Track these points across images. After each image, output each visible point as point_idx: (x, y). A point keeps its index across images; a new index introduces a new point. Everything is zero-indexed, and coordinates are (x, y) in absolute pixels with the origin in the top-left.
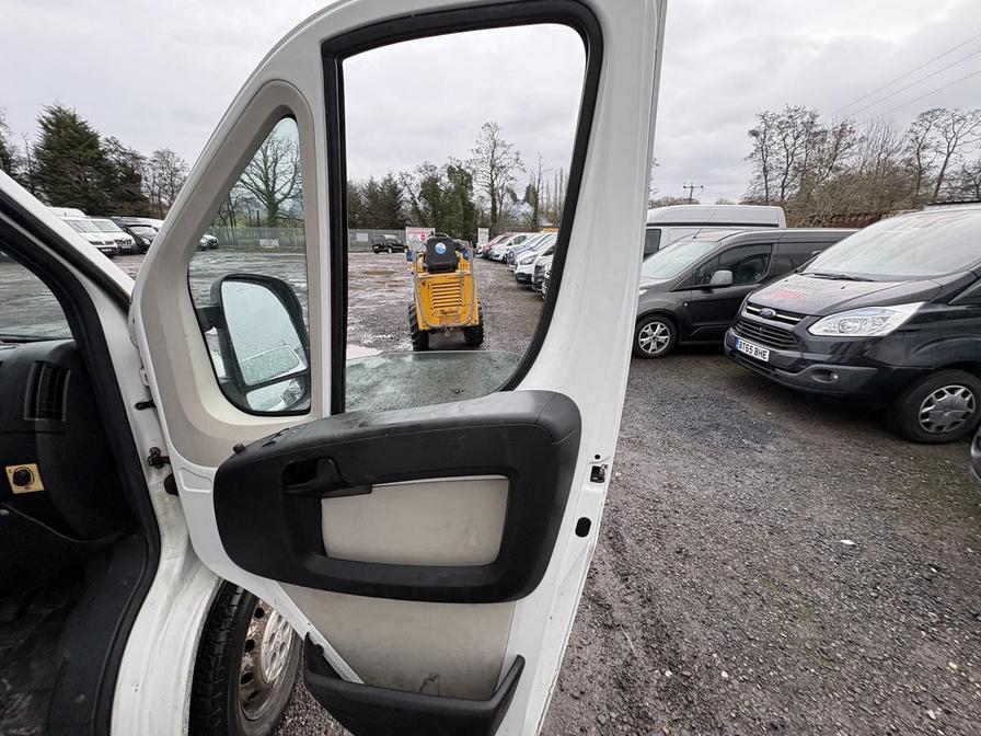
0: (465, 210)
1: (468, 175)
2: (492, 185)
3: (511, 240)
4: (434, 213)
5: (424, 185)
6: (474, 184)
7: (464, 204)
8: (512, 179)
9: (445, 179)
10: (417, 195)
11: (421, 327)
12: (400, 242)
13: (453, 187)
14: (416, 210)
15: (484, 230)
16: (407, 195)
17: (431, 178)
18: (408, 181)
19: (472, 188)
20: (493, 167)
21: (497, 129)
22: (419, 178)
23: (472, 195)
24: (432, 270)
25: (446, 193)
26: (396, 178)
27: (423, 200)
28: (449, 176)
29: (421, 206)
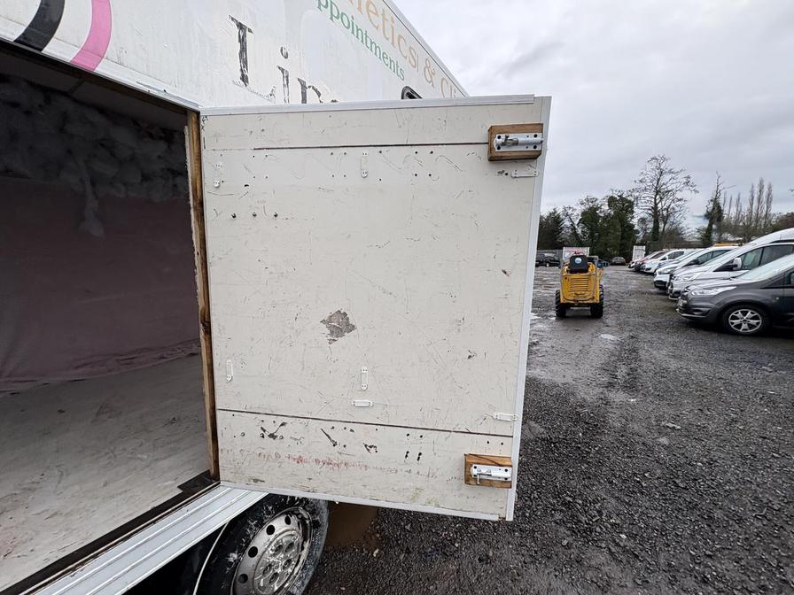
0: (623, 231)
1: (630, 202)
2: (655, 208)
3: (666, 255)
4: (592, 235)
5: (584, 214)
6: (635, 209)
7: (622, 226)
8: (680, 200)
9: (605, 208)
10: (576, 222)
11: (562, 301)
12: (556, 258)
13: (612, 213)
14: (575, 233)
15: (640, 247)
16: (567, 223)
17: (590, 209)
18: (570, 212)
19: (633, 212)
20: (657, 192)
21: (664, 159)
22: (579, 210)
23: (633, 217)
24: (572, 271)
25: (605, 219)
26: (560, 211)
27: (582, 225)
28: (609, 205)
29: (579, 231)
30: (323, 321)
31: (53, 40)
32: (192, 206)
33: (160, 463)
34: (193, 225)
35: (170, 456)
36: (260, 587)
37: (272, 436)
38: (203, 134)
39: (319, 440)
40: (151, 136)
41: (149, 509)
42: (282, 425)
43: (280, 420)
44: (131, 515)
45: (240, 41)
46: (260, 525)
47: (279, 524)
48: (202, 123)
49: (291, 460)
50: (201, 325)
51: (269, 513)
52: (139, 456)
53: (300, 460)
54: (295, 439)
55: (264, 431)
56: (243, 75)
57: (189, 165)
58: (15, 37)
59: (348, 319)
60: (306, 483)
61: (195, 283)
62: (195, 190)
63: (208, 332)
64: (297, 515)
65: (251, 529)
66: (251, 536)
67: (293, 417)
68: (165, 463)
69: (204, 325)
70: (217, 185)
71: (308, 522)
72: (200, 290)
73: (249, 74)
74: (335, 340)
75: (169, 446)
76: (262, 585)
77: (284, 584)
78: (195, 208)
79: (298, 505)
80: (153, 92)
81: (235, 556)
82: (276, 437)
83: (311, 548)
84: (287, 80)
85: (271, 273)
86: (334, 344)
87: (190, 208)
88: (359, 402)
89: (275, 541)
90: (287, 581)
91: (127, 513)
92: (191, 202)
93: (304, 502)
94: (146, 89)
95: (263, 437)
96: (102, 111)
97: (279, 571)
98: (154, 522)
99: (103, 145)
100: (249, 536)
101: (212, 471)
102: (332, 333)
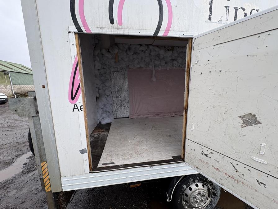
30: (240, 117)
31: (160, 31)
32: (186, 71)
33: (167, 147)
34: (186, 77)
35: (169, 146)
36: (191, 202)
37: (206, 155)
38: (193, 45)
39: (229, 166)
40: (168, 50)
41: (165, 159)
42: (211, 153)
43: (210, 151)
44: (161, 159)
45: (210, 4)
46: (194, 182)
47: (200, 185)
48: (193, 41)
49: (213, 168)
50: (184, 110)
51: (197, 180)
52: (162, 143)
53: (217, 169)
54: (216, 161)
55: (203, 152)
56: (209, 17)
57: (187, 57)
58: (153, 34)
59: (256, 118)
60: (219, 180)
61: (184, 96)
62: (188, 65)
63: (186, 113)
64: (207, 186)
65: (191, 181)
66: (191, 184)
67: (217, 152)
68: (168, 148)
69: (185, 110)
70: (196, 63)
71: (211, 191)
72: (185, 98)
73: (212, 16)
74: (245, 127)
75: (169, 143)
76: (192, 202)
77: (199, 207)
78: (187, 72)
79: (208, 183)
80: (181, 36)
81: (185, 187)
82: (208, 156)
83: (211, 201)
84: (228, 11)
85: (215, 94)
86: (244, 128)
87: (185, 72)
88: (256, 159)
89: (198, 190)
90: (200, 206)
91: (160, 158)
92: (186, 70)
93: (211, 183)
94: (178, 36)
95: (202, 154)
96: (158, 46)
97: (198, 201)
98: (167, 164)
99: (157, 56)
100: (190, 183)
101: (182, 157)
102: (244, 123)
